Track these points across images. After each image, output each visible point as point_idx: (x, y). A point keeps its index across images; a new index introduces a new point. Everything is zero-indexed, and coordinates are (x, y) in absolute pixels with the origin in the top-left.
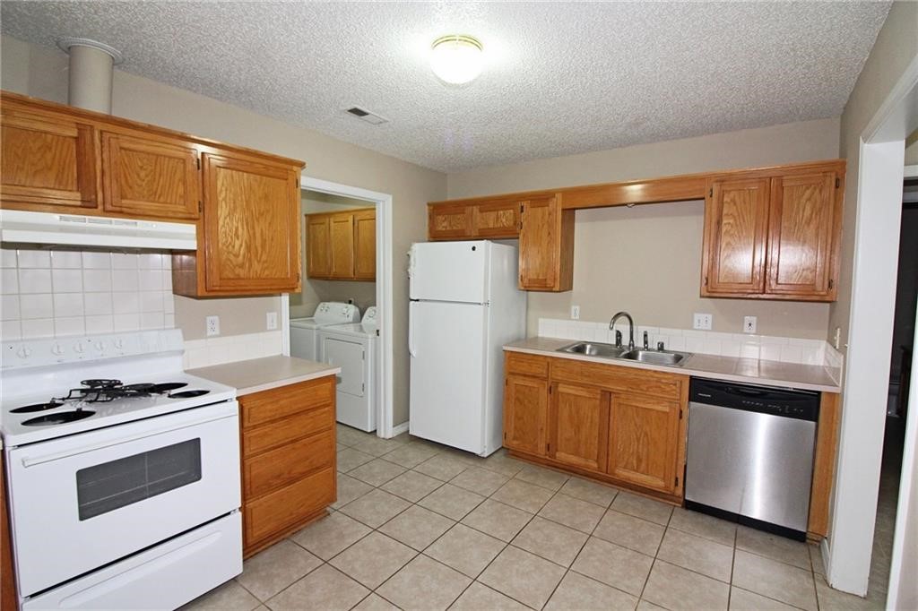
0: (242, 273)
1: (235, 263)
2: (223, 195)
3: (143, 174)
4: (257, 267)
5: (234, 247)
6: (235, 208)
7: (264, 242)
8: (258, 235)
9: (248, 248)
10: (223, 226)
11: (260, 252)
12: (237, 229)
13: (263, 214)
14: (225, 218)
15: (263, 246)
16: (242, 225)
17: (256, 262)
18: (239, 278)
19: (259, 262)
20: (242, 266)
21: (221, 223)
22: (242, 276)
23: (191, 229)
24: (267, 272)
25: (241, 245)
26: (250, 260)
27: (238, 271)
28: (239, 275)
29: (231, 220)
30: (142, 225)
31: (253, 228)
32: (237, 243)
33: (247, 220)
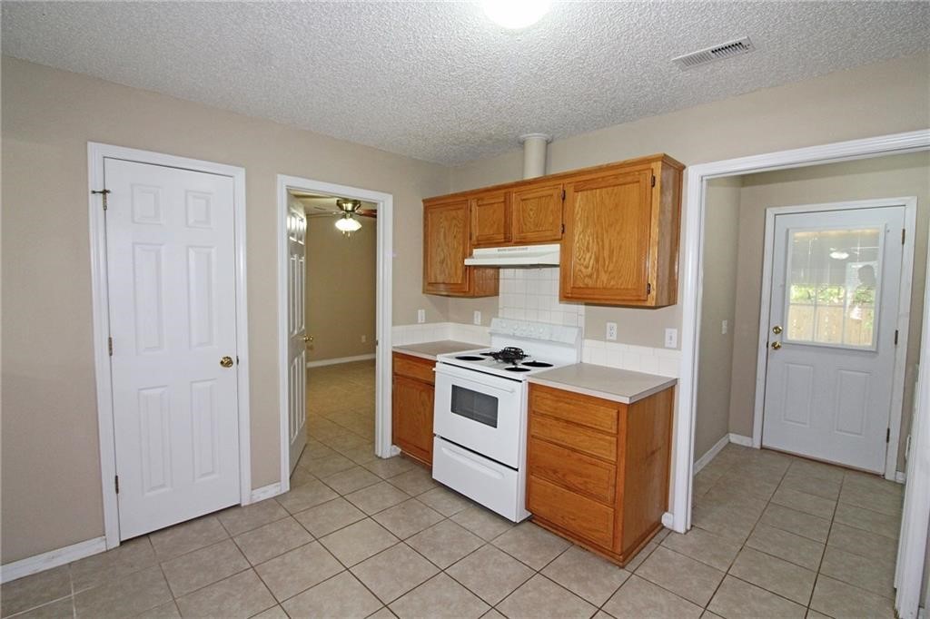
0: (590, 282)
1: (585, 274)
2: (579, 216)
3: (531, 213)
4: (604, 277)
5: (585, 259)
6: (588, 225)
7: (611, 252)
8: (607, 246)
9: (597, 260)
10: (578, 242)
11: (607, 263)
12: (588, 243)
13: (611, 225)
14: (580, 234)
15: (611, 257)
16: (593, 239)
17: (603, 273)
18: (588, 288)
19: (606, 272)
20: (590, 276)
21: (576, 239)
22: (590, 286)
23: (556, 247)
24: (612, 283)
25: (591, 258)
26: (598, 271)
27: (587, 280)
28: (587, 285)
29: (584, 236)
30: (531, 249)
31: (603, 241)
32: (588, 256)
33: (597, 233)
